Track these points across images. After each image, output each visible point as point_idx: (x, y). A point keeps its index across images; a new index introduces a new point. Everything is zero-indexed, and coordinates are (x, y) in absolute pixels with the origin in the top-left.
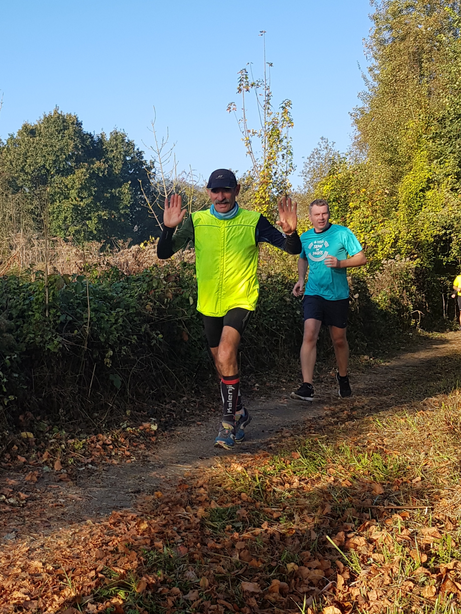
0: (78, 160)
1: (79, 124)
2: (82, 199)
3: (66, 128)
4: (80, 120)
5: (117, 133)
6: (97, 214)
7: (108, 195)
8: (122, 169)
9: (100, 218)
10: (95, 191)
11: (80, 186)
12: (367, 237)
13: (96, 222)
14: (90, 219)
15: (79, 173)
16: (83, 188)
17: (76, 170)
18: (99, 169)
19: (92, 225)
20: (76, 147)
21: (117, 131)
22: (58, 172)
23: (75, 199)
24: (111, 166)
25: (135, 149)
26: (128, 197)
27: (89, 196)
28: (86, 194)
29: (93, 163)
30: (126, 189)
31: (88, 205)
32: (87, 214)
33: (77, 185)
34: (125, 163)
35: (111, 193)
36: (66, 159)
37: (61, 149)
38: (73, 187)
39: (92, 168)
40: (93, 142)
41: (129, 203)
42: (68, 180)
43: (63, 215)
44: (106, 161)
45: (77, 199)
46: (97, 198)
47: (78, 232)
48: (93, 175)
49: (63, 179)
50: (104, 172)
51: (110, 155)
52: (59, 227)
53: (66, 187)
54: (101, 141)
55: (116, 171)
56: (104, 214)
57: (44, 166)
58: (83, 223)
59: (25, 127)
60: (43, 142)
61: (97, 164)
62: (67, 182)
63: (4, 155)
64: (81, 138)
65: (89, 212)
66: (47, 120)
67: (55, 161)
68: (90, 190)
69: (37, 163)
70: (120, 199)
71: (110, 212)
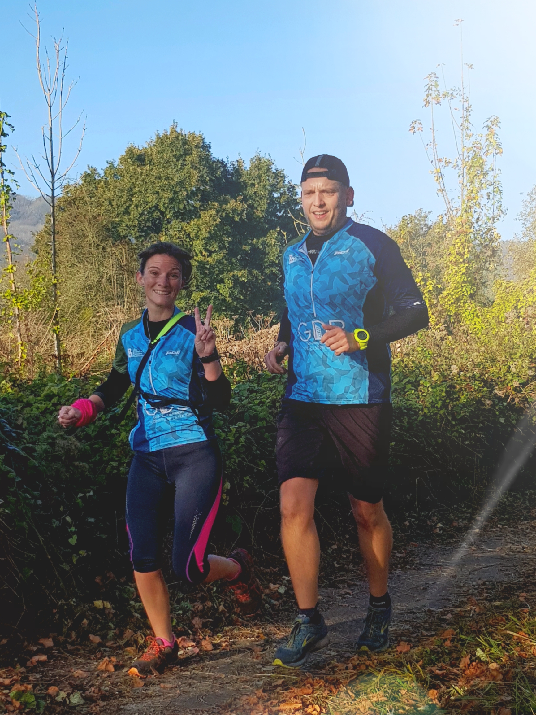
0: (205, 198)
1: (207, 148)
2: (210, 253)
3: (187, 153)
4: (207, 141)
5: (260, 159)
6: (231, 274)
7: (248, 248)
8: (267, 211)
9: (236, 280)
10: (229, 243)
11: (207, 235)
13: (231, 285)
14: (222, 281)
15: (206, 216)
16: (212, 237)
17: (202, 213)
18: (234, 211)
19: (224, 289)
20: (202, 180)
21: (260, 156)
22: (176, 215)
23: (201, 253)
24: (251, 207)
25: (286, 182)
26: (276, 249)
27: (221, 248)
28: (215, 246)
29: (226, 202)
30: (272, 238)
31: (219, 262)
32: (217, 275)
33: (204, 234)
34: (272, 202)
35: (251, 244)
36: (189, 197)
37: (181, 183)
38: (197, 237)
39: (225, 210)
40: (226, 172)
41: (277, 258)
42: (191, 227)
44: (245, 199)
45: (204, 253)
46: (232, 253)
47: (205, 300)
48: (227, 220)
49: (184, 224)
50: (241, 214)
51: (251, 191)
53: (188, 236)
54: (238, 171)
55: (259, 214)
56: (242, 275)
57: (156, 207)
58: (212, 288)
59: (130, 152)
60: (155, 172)
61: (232, 204)
62: (189, 229)
63: (100, 190)
64: (210, 167)
65: (221, 272)
66: (161, 141)
67: (172, 200)
68: (222, 241)
69: (147, 203)
70: (265, 254)
71: (250, 273)
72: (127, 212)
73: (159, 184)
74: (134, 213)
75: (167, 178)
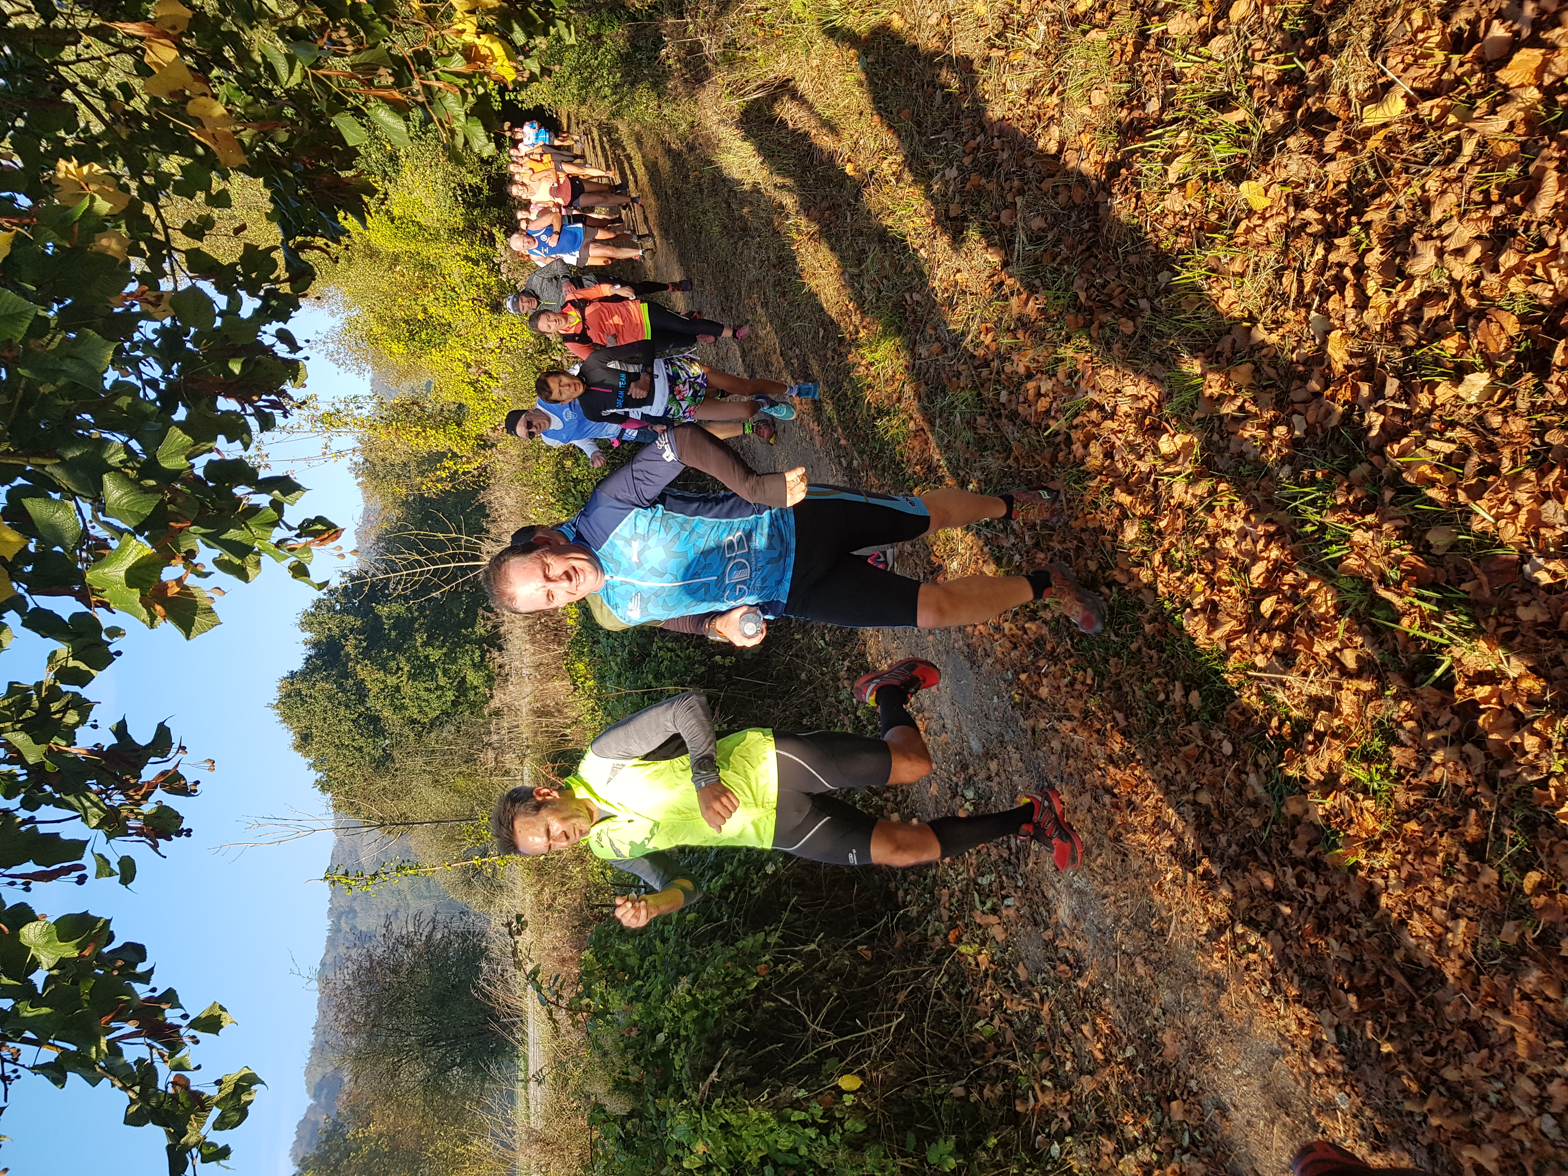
0: (346, 675)
1: (293, 675)
2: (399, 669)
3: (299, 693)
4: (286, 674)
5: (302, 623)
6: (420, 648)
7: (393, 633)
8: (355, 616)
9: (425, 644)
10: (389, 651)
11: (381, 672)
13: (430, 649)
14: (427, 657)
15: (362, 674)
16: (383, 667)
17: (359, 678)
18: (356, 647)
19: (435, 654)
20: (326, 679)
21: (299, 622)
22: (362, 702)
23: (399, 677)
24: (351, 631)
26: (393, 606)
27: (395, 659)
28: (393, 664)
29: (348, 655)
30: (383, 610)
31: (408, 660)
32: (421, 661)
33: (381, 675)
34: (345, 611)
35: (390, 630)
36: (344, 691)
37: (330, 698)
38: (384, 681)
39: (356, 656)
40: (317, 656)
41: (404, 606)
42: (374, 688)
43: (422, 693)
44: (345, 637)
45: (399, 675)
46: (398, 648)
47: (445, 672)
48: (366, 654)
49: (371, 694)
50: (360, 640)
51: (336, 631)
53: (383, 690)
54: (316, 645)
55: (359, 623)
56: (420, 638)
57: (354, 721)
58: (433, 666)
59: (298, 748)
60: (319, 724)
61: (349, 649)
62: (376, 690)
63: (338, 775)
64: (313, 671)
65: (418, 658)
66: (286, 718)
67: (347, 707)
68: (387, 658)
69: (350, 731)
70: (398, 617)
71: (417, 630)
72: (360, 749)
73: (331, 720)
74: (361, 742)
75: (325, 712)
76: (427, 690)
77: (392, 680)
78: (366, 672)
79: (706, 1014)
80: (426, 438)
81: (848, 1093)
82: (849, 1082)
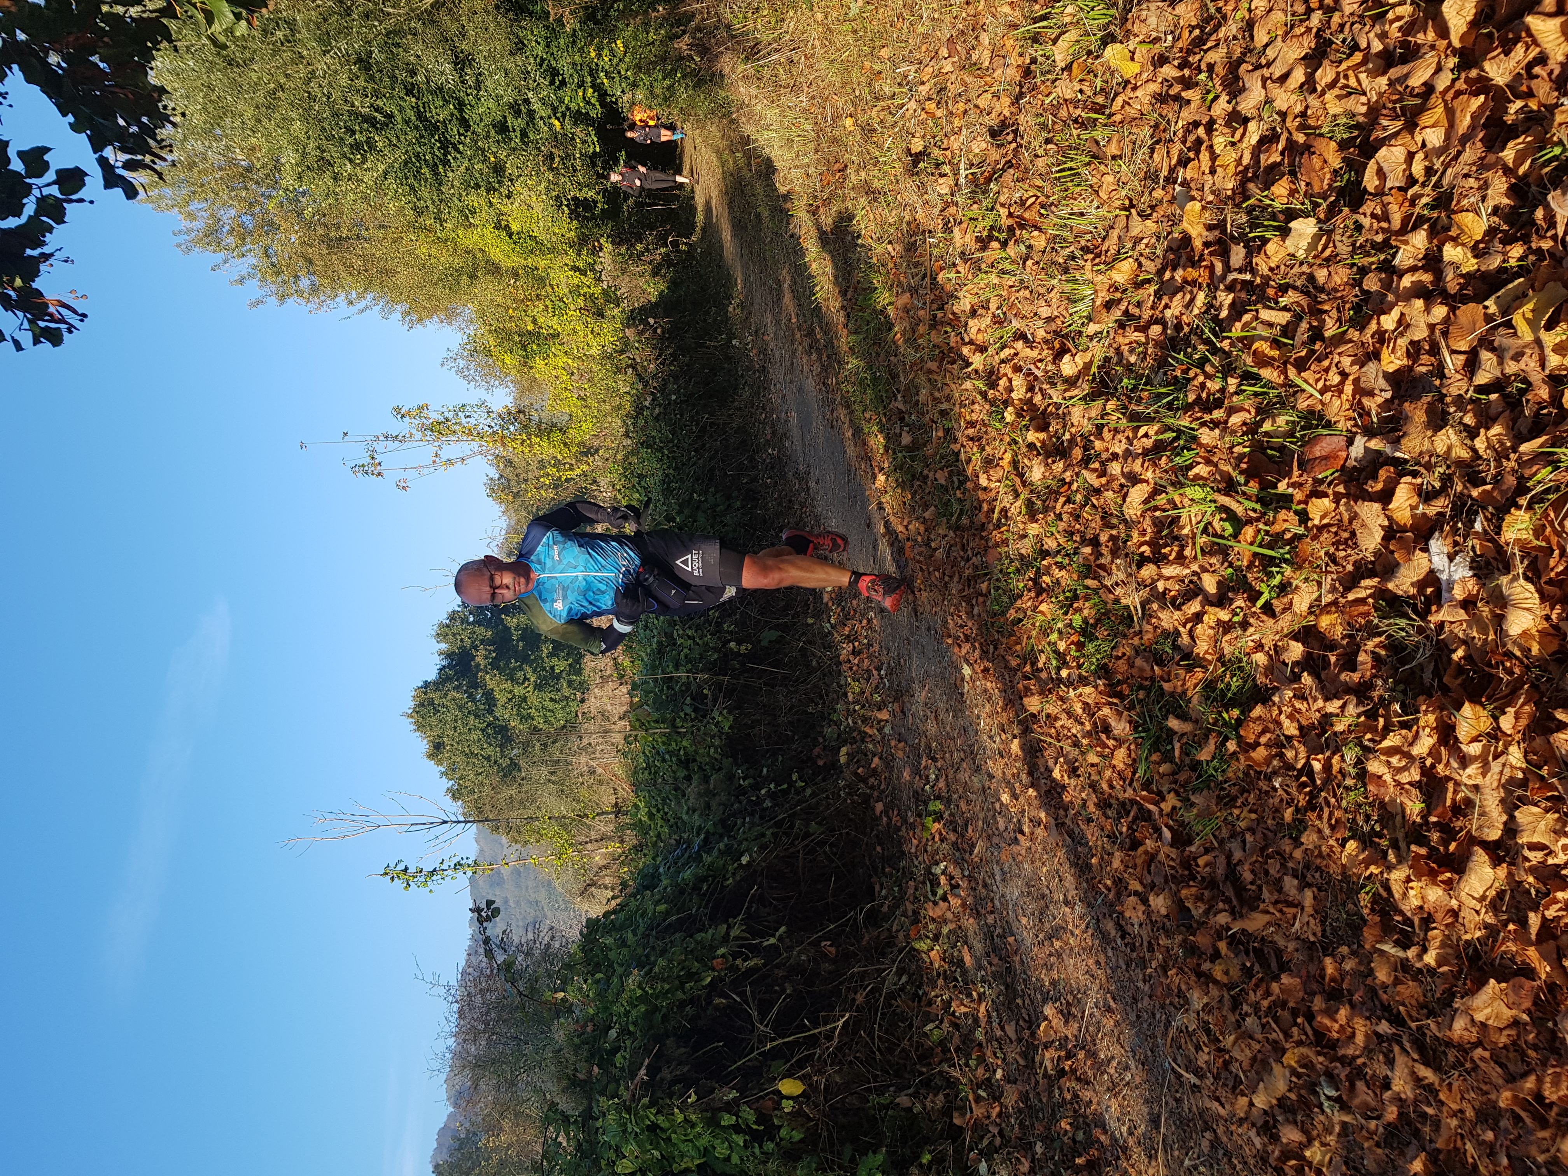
0: (475, 685)
1: (426, 684)
2: (526, 679)
3: (431, 702)
4: (420, 684)
5: (438, 634)
6: (546, 659)
7: (520, 644)
8: (486, 627)
9: (551, 655)
10: (516, 662)
11: (509, 682)
12: (572, 307)
13: (556, 660)
14: (552, 668)
15: (491, 684)
16: (512, 678)
17: (488, 688)
18: (486, 658)
19: (560, 665)
20: (458, 688)
21: (435, 634)
22: (491, 712)
23: (526, 688)
24: (482, 642)
27: (522, 670)
28: (520, 674)
29: (478, 665)
31: (534, 671)
32: (547, 672)
33: (508, 685)
34: (478, 623)
35: (518, 641)
36: (474, 700)
37: (460, 708)
38: (511, 692)
39: (485, 666)
40: (449, 666)
42: (501, 698)
43: (548, 703)
44: (476, 648)
45: (526, 685)
46: (525, 659)
47: (570, 683)
48: (494, 665)
49: (499, 704)
50: (489, 651)
51: (468, 643)
52: (563, 708)
53: (510, 700)
54: (449, 655)
55: (489, 634)
57: (483, 730)
58: (558, 677)
59: (431, 756)
60: (450, 733)
61: (479, 660)
62: (504, 700)
63: (468, 784)
64: (445, 681)
65: (544, 669)
66: (420, 727)
67: (477, 716)
68: (515, 668)
69: (479, 740)
72: (488, 758)
73: (461, 729)
74: (489, 751)
75: (456, 721)
76: (551, 700)
77: (519, 690)
78: (492, 681)
79: (656, 1009)
80: (531, 446)
81: (788, 1098)
82: (790, 1087)
